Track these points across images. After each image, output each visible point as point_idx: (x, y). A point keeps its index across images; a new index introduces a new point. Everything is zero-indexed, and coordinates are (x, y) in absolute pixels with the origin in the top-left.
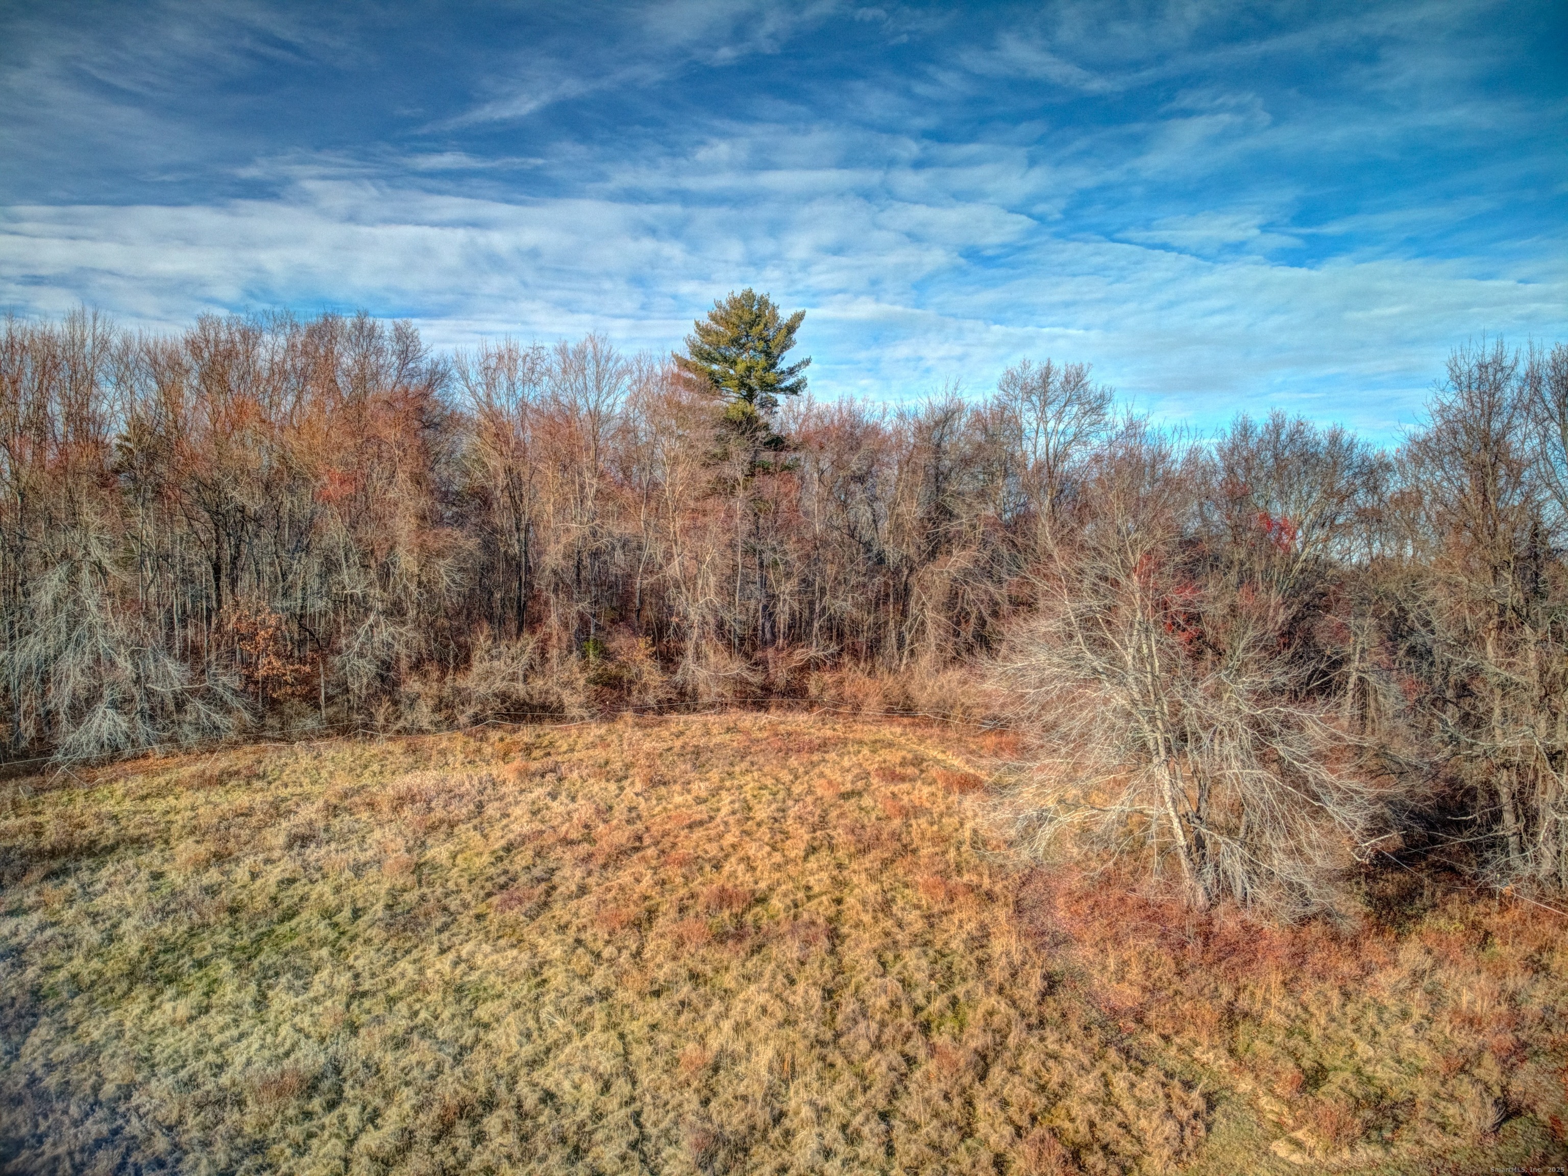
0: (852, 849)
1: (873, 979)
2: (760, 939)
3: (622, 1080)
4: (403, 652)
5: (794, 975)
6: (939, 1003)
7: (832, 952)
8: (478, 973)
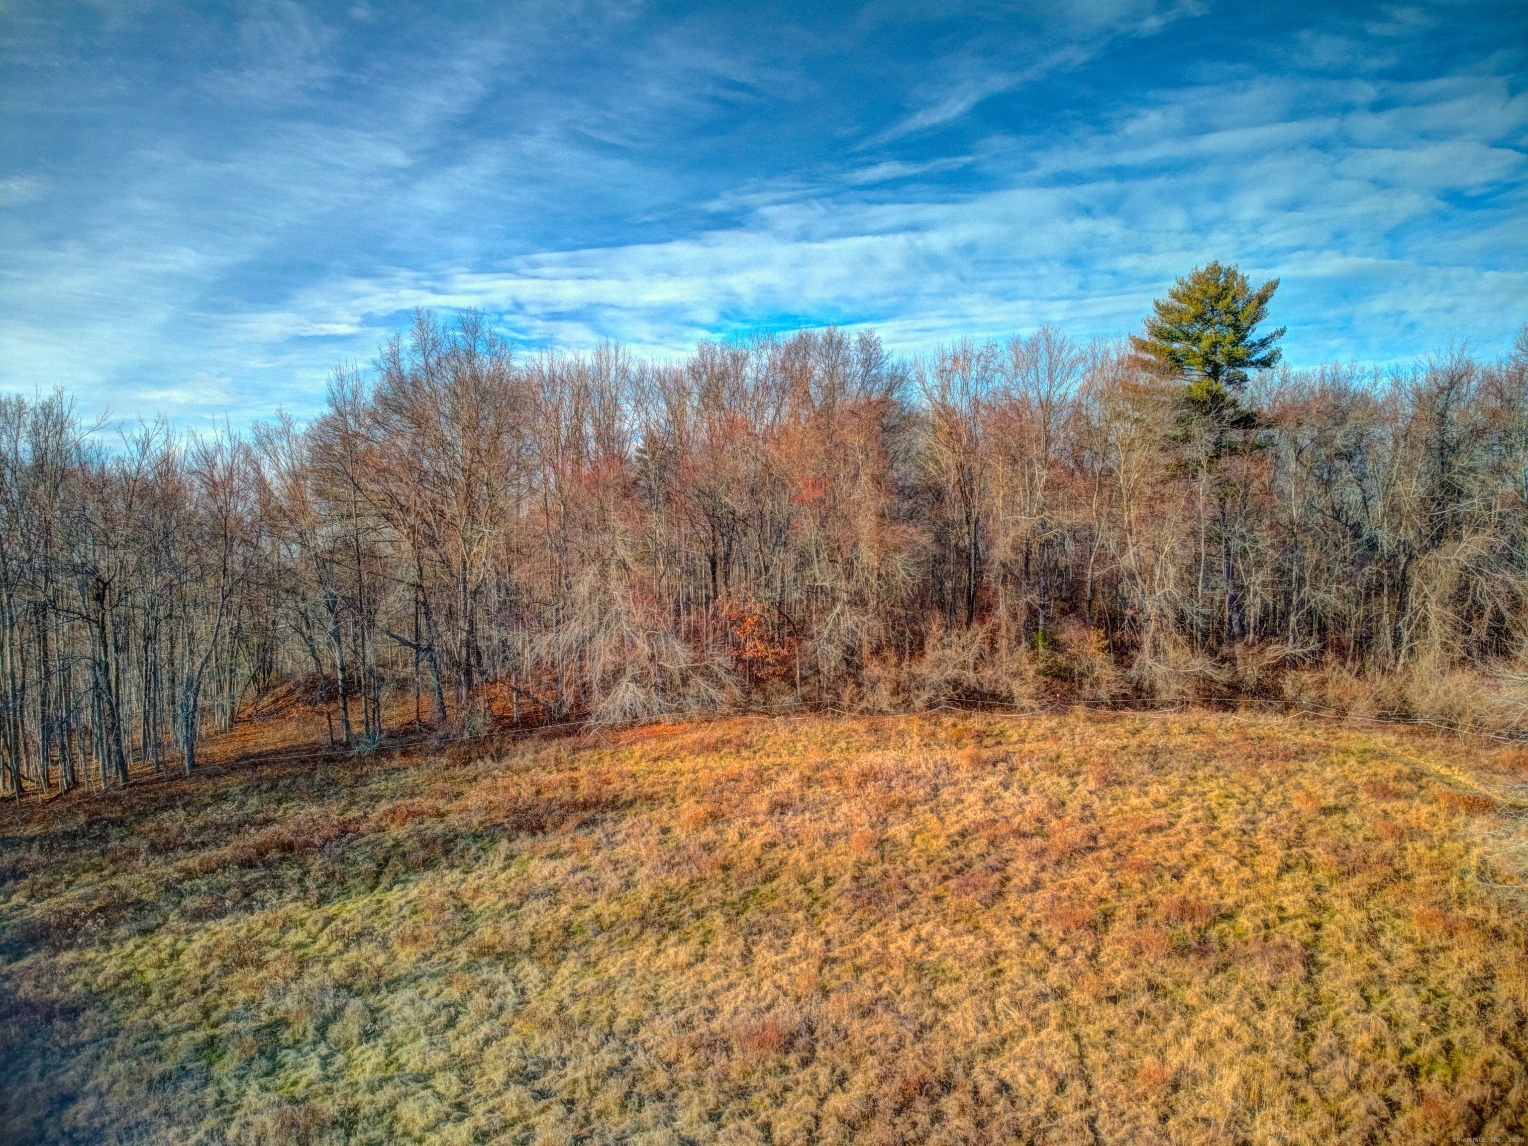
0: (1334, 871)
1: (1354, 1014)
2: (1225, 957)
3: (1076, 1083)
4: (865, 638)
5: (1264, 1000)
6: (1431, 1047)
7: (1308, 979)
8: (937, 954)
